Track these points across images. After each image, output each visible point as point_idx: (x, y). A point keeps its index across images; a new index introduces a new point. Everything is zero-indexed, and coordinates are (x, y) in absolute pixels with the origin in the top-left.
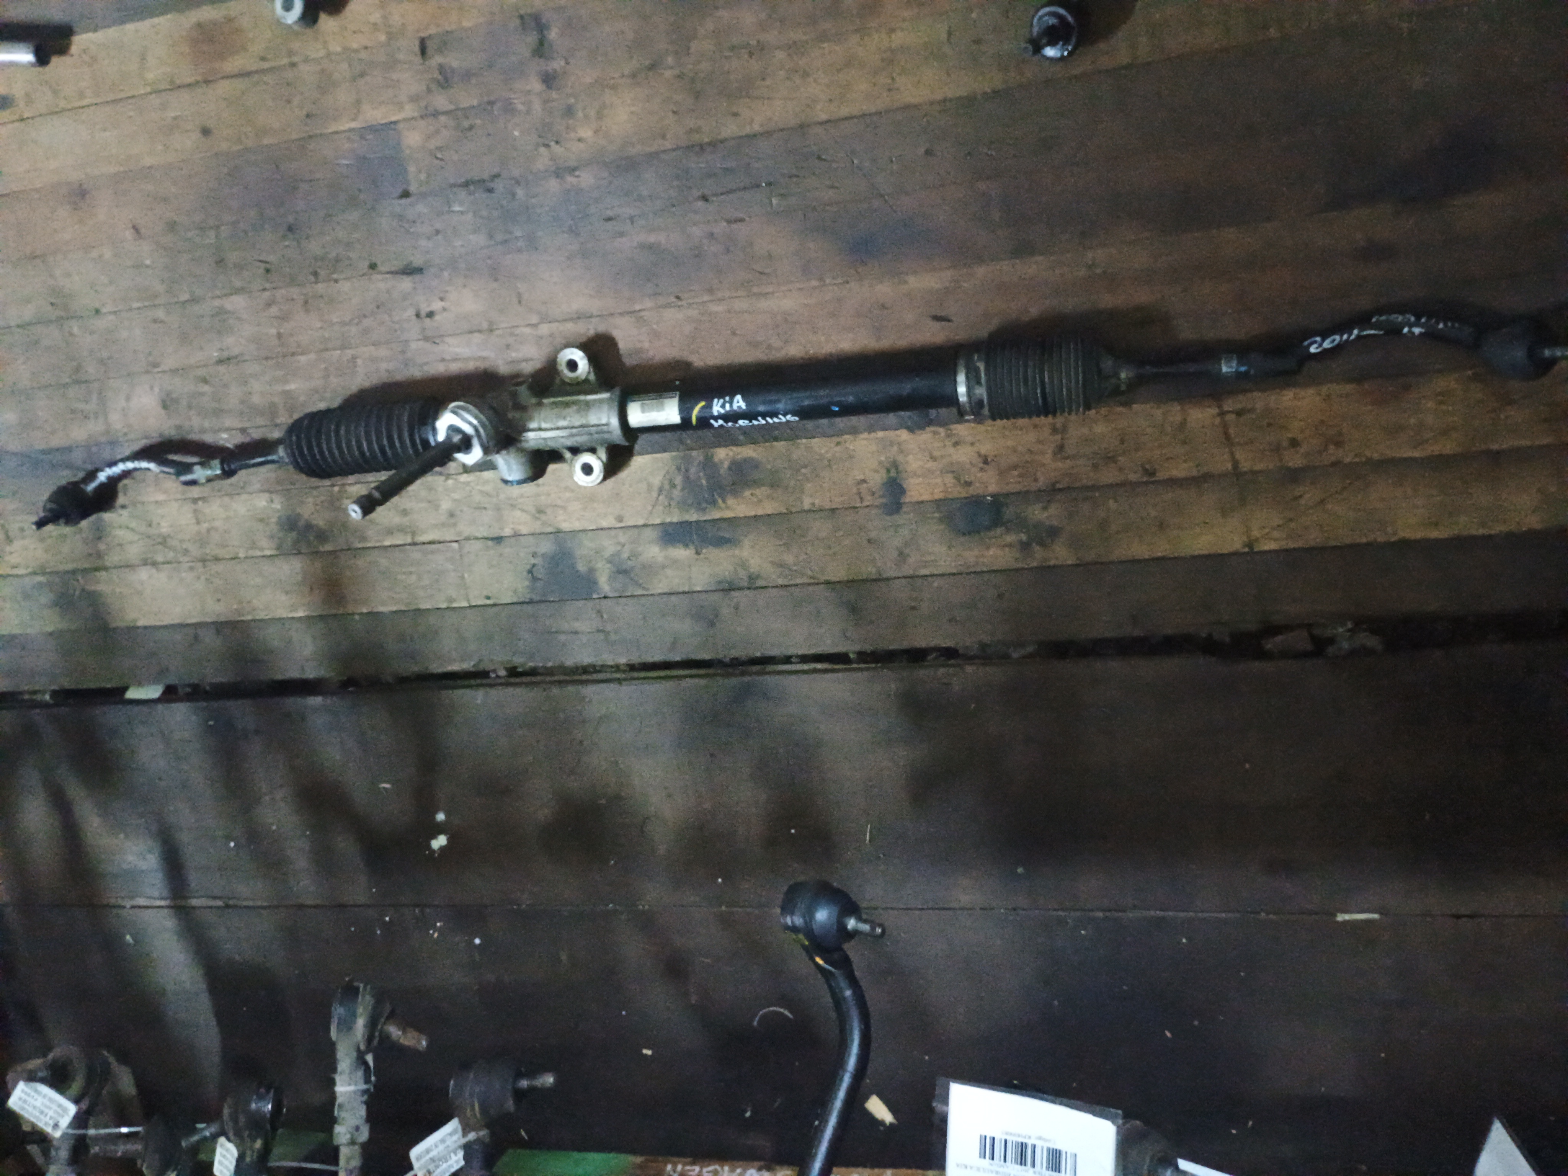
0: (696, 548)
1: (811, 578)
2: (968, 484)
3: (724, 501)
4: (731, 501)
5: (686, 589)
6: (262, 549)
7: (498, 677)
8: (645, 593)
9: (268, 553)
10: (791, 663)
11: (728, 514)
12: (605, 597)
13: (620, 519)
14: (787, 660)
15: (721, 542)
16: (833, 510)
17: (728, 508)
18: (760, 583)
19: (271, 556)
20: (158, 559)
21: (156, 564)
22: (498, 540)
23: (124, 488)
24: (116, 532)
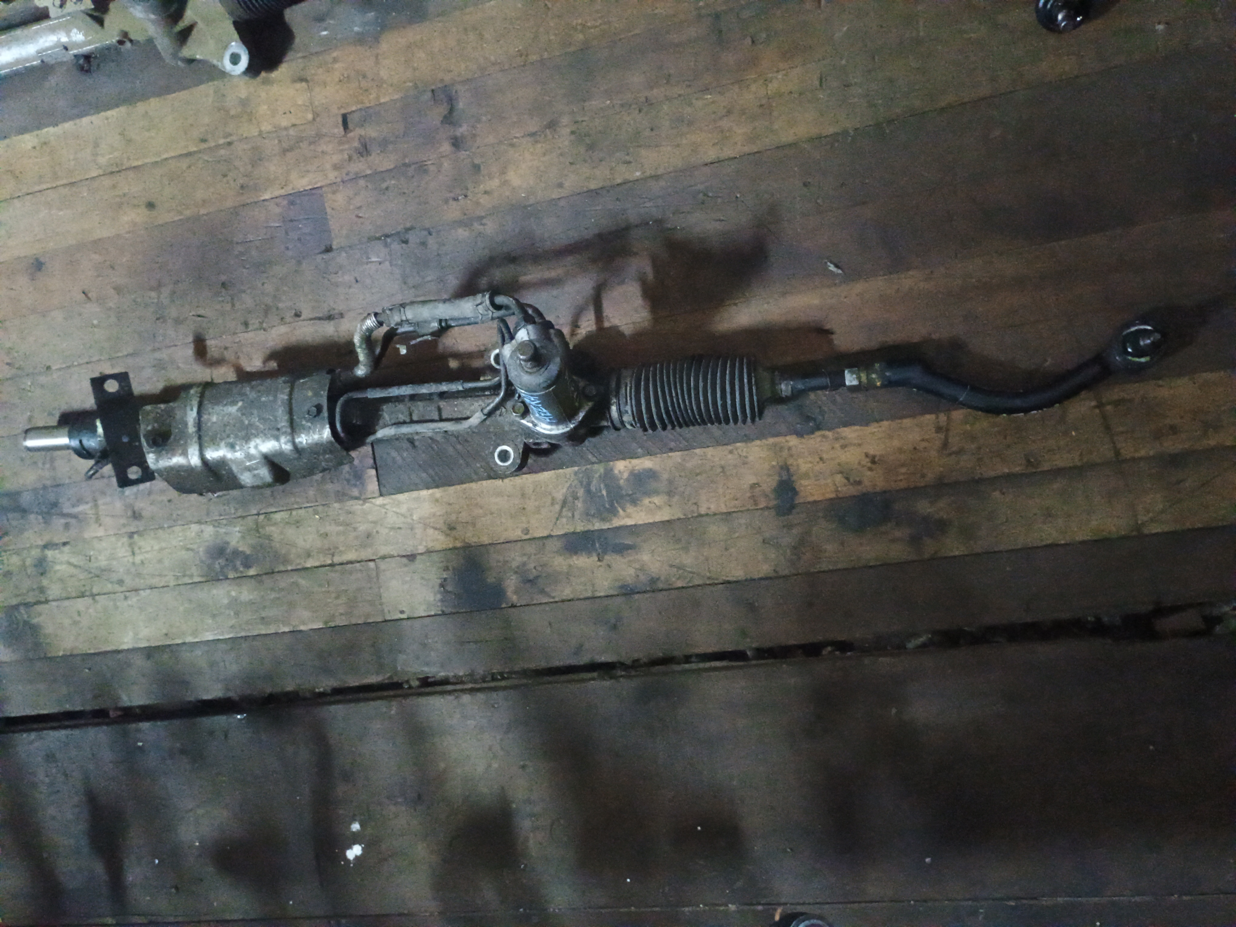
0: (598, 555)
1: (709, 578)
2: (859, 483)
3: (624, 510)
4: (630, 509)
5: (589, 594)
6: (192, 577)
7: (410, 687)
8: (552, 600)
10: (691, 662)
11: (630, 522)
12: (513, 606)
13: (526, 531)
14: (687, 659)
15: (621, 549)
16: (729, 513)
17: (629, 516)
18: (660, 586)
20: (95, 590)
21: (93, 596)
22: (412, 557)
23: (67, 526)
24: (58, 567)
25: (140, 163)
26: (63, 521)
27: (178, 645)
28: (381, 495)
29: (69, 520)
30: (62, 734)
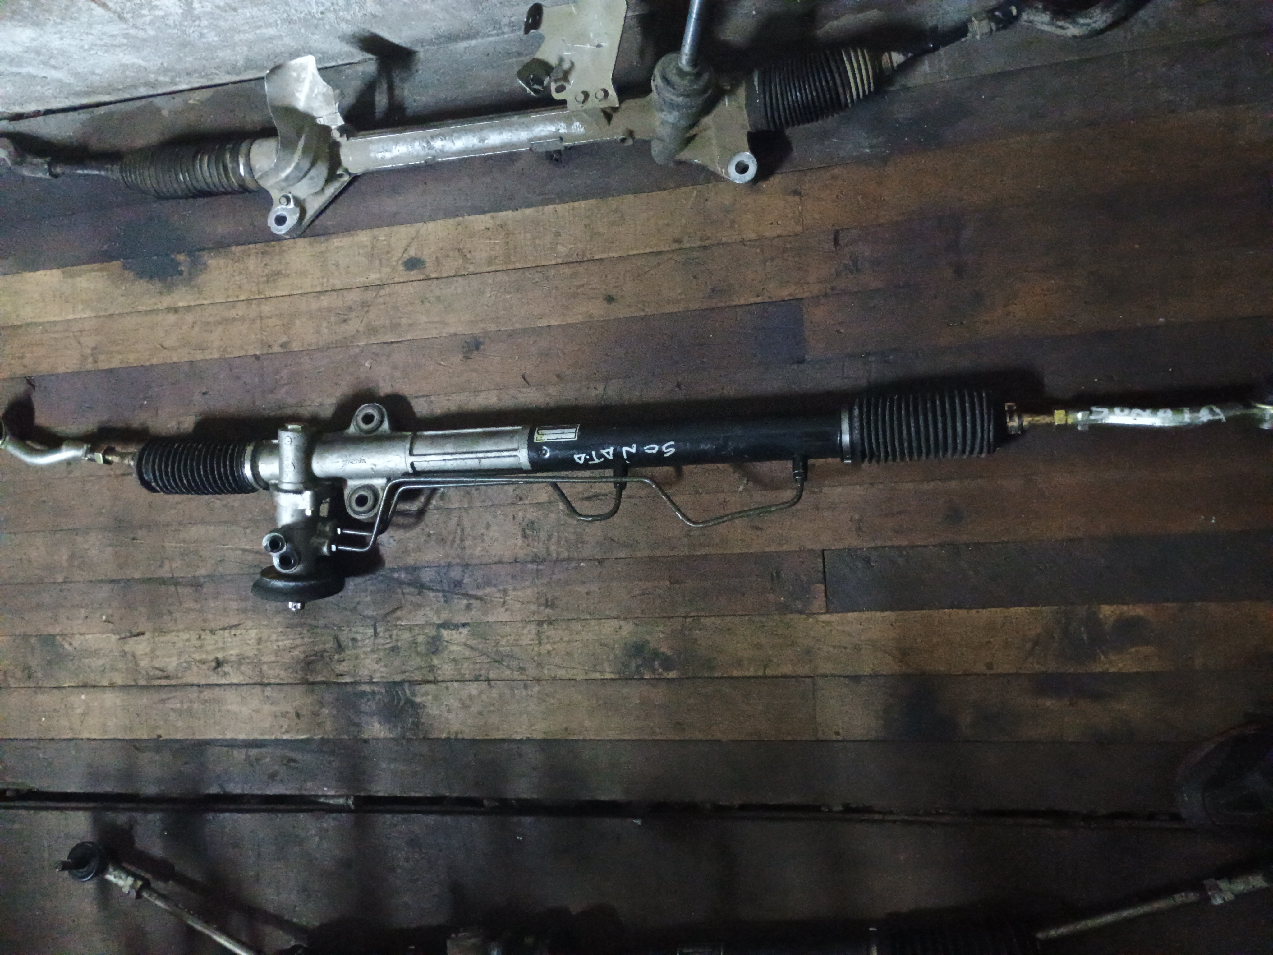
0: (1071, 700)
4: (1114, 657)
5: (1056, 738)
6: (602, 672)
7: (830, 811)
9: (608, 676)
11: (1112, 669)
12: (966, 741)
14: (1152, 817)
15: (1098, 696)
18: (1140, 738)
19: (612, 679)
20: (492, 675)
21: (488, 680)
22: (856, 679)
23: (469, 607)
24: (454, 648)
25: (604, 256)
26: (465, 602)
27: (576, 741)
28: (827, 612)
29: (472, 601)
30: (431, 819)
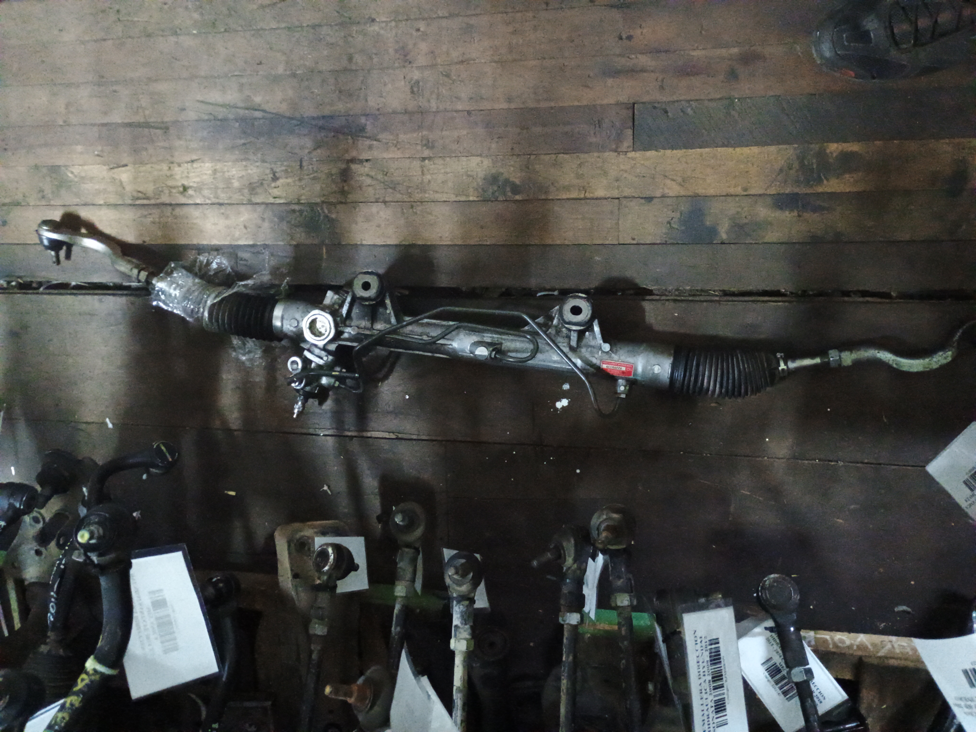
0: (799, 212)
1: (883, 237)
3: (828, 181)
4: (833, 181)
8: (754, 242)
11: (830, 190)
12: (723, 243)
13: (745, 190)
15: (818, 209)
16: (911, 191)
17: (831, 185)
18: (842, 239)
19: (475, 201)
20: (387, 199)
21: (385, 202)
22: (649, 199)
23: (371, 147)
24: (359, 178)
26: (368, 142)
28: (634, 150)
29: (373, 142)
